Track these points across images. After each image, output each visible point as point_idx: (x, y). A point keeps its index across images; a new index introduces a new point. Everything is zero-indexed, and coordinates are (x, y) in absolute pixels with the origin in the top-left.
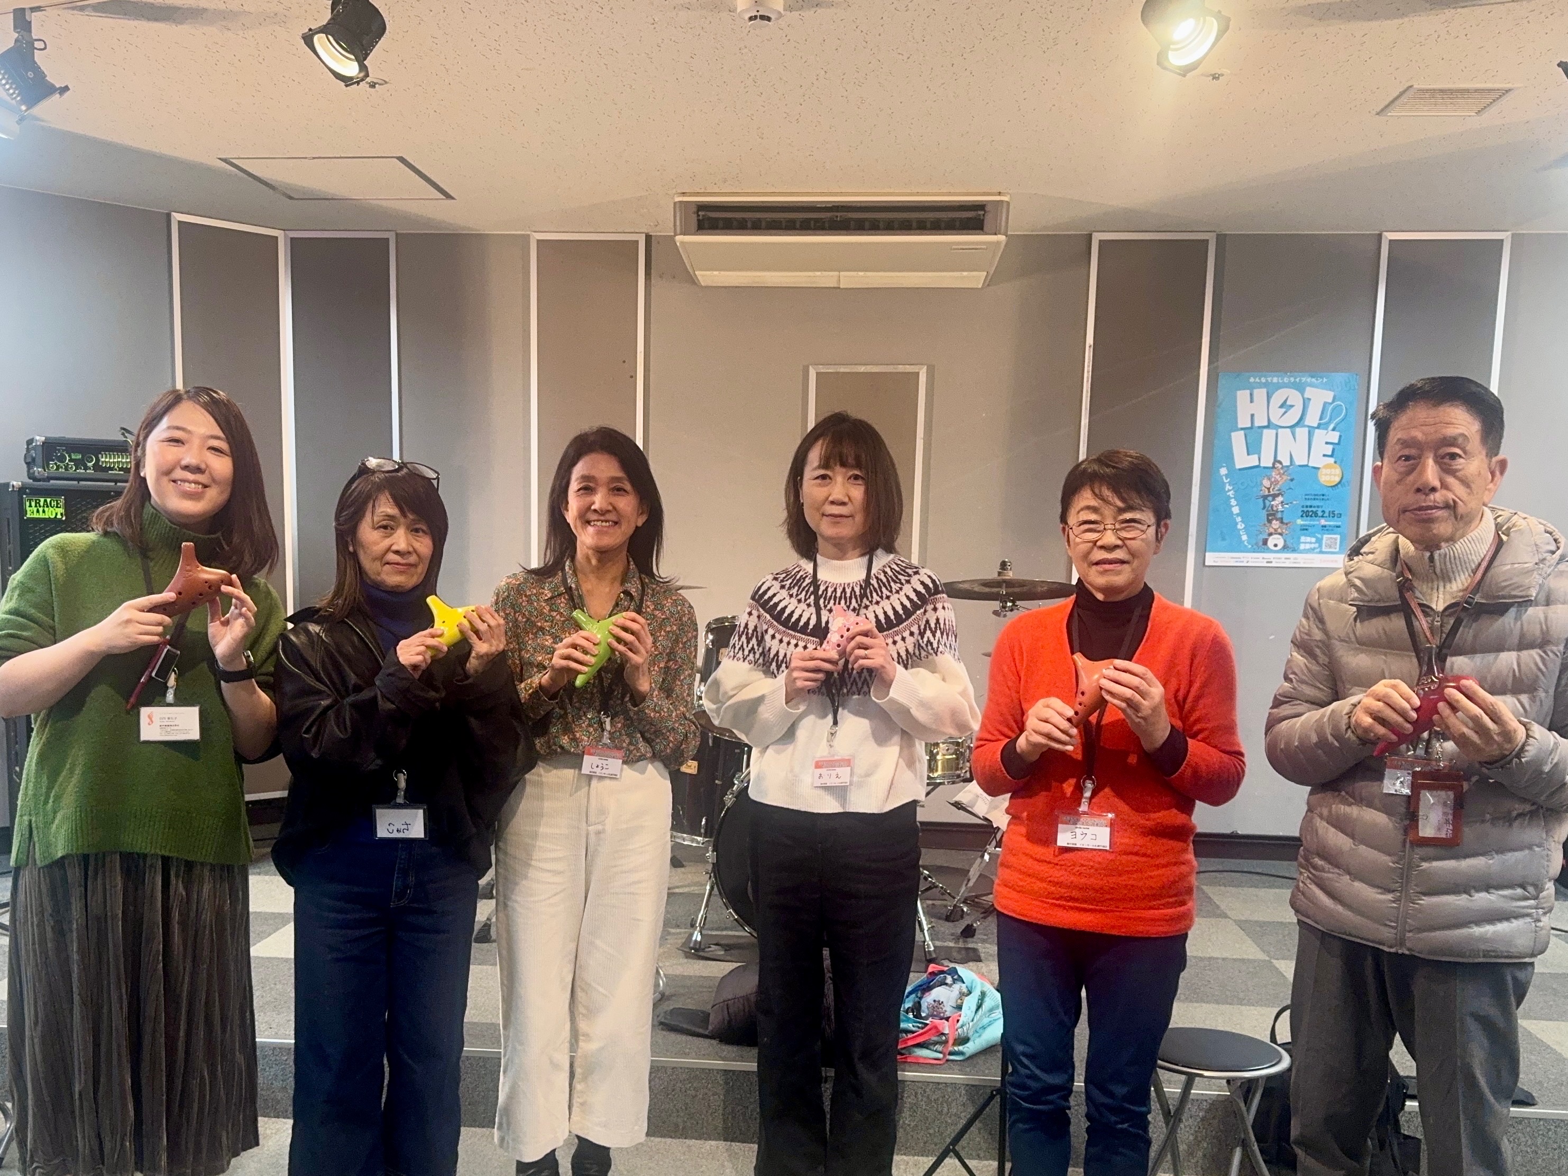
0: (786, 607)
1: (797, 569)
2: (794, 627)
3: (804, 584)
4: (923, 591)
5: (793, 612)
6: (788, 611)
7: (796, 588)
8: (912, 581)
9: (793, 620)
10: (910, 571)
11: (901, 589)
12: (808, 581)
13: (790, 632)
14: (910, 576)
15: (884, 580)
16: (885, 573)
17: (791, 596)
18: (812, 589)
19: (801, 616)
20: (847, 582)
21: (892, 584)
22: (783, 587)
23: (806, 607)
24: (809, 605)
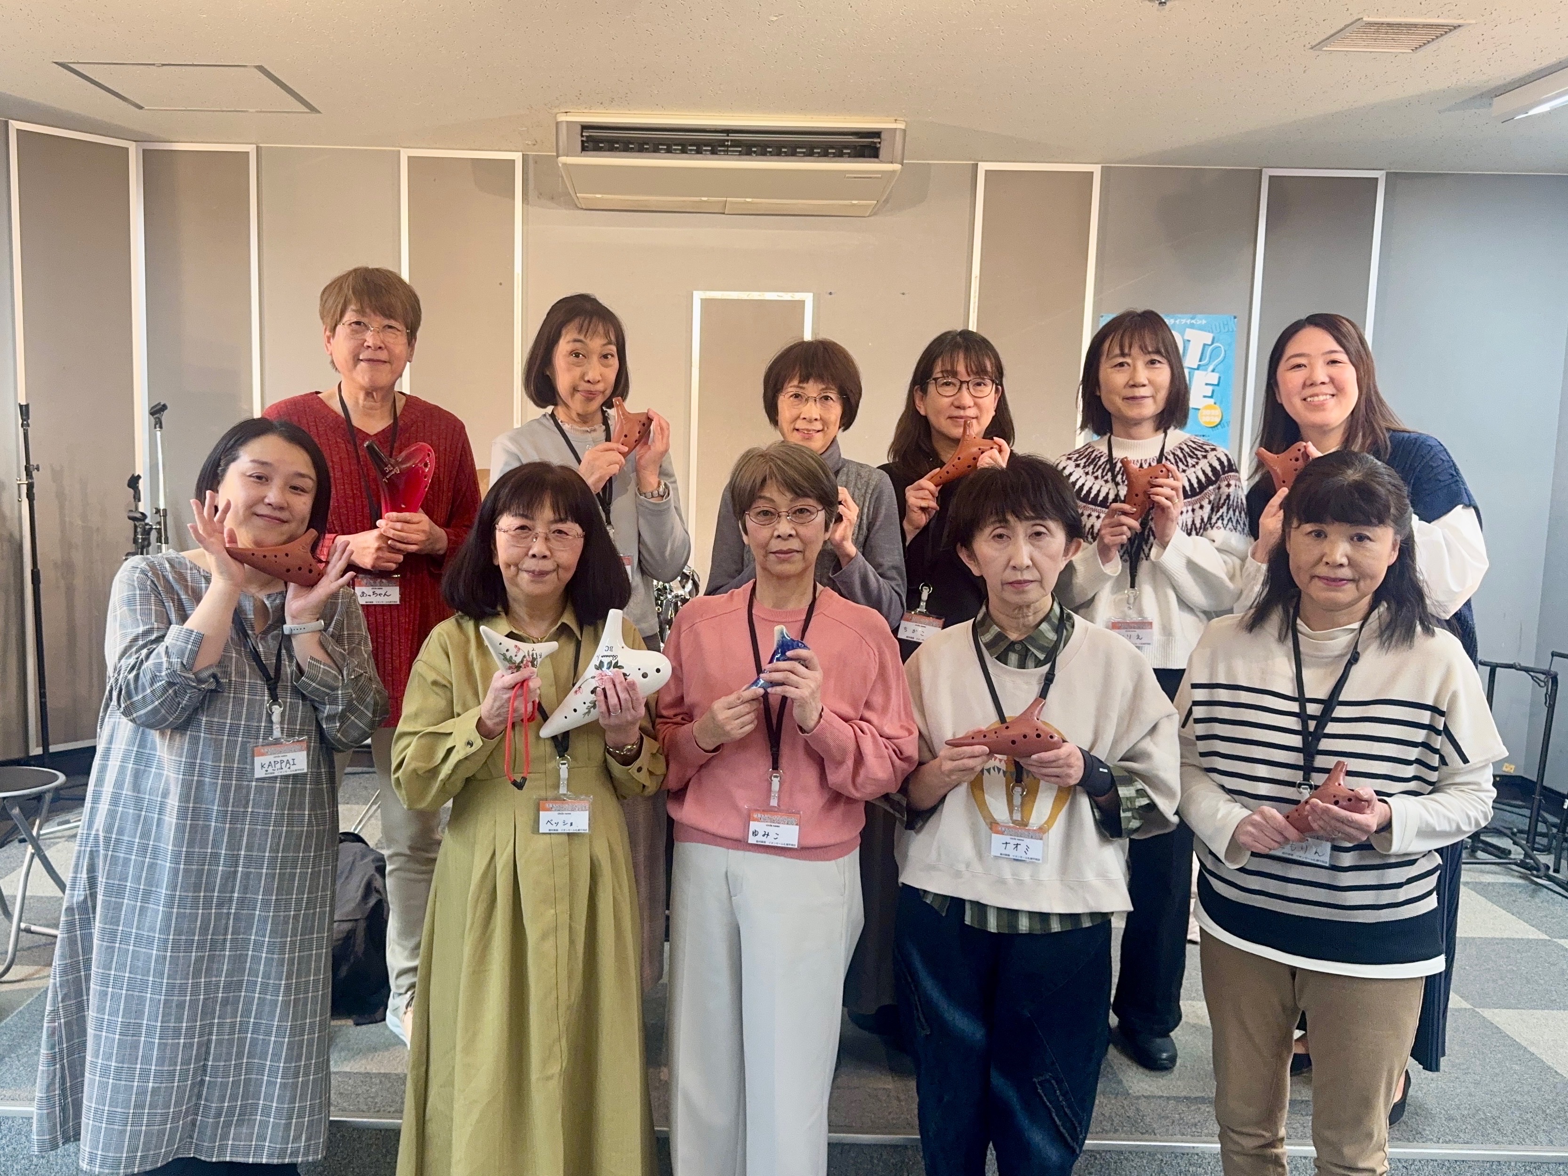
0: (1083, 485)
1: (1089, 450)
2: (1094, 502)
3: (1100, 463)
4: (1219, 468)
5: (1091, 488)
6: (1086, 489)
7: (1092, 467)
8: (1209, 457)
9: (1092, 495)
10: (1207, 448)
11: (1197, 463)
12: (1103, 460)
13: (1091, 506)
14: (1206, 451)
15: (1181, 456)
16: (1182, 449)
17: (1087, 474)
18: (1108, 467)
19: (1099, 491)
20: (1144, 458)
21: (1189, 459)
22: (1078, 466)
23: (1103, 483)
24: (1106, 481)
